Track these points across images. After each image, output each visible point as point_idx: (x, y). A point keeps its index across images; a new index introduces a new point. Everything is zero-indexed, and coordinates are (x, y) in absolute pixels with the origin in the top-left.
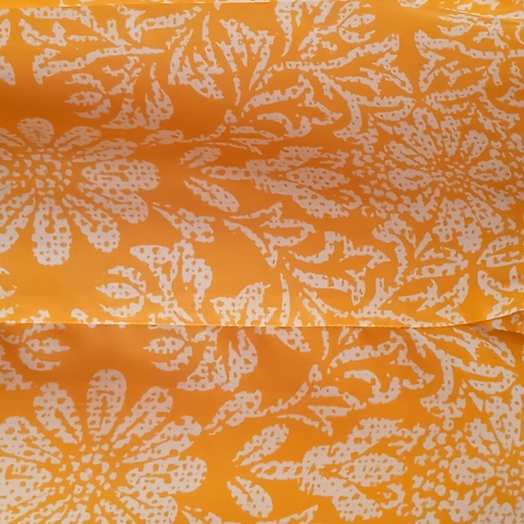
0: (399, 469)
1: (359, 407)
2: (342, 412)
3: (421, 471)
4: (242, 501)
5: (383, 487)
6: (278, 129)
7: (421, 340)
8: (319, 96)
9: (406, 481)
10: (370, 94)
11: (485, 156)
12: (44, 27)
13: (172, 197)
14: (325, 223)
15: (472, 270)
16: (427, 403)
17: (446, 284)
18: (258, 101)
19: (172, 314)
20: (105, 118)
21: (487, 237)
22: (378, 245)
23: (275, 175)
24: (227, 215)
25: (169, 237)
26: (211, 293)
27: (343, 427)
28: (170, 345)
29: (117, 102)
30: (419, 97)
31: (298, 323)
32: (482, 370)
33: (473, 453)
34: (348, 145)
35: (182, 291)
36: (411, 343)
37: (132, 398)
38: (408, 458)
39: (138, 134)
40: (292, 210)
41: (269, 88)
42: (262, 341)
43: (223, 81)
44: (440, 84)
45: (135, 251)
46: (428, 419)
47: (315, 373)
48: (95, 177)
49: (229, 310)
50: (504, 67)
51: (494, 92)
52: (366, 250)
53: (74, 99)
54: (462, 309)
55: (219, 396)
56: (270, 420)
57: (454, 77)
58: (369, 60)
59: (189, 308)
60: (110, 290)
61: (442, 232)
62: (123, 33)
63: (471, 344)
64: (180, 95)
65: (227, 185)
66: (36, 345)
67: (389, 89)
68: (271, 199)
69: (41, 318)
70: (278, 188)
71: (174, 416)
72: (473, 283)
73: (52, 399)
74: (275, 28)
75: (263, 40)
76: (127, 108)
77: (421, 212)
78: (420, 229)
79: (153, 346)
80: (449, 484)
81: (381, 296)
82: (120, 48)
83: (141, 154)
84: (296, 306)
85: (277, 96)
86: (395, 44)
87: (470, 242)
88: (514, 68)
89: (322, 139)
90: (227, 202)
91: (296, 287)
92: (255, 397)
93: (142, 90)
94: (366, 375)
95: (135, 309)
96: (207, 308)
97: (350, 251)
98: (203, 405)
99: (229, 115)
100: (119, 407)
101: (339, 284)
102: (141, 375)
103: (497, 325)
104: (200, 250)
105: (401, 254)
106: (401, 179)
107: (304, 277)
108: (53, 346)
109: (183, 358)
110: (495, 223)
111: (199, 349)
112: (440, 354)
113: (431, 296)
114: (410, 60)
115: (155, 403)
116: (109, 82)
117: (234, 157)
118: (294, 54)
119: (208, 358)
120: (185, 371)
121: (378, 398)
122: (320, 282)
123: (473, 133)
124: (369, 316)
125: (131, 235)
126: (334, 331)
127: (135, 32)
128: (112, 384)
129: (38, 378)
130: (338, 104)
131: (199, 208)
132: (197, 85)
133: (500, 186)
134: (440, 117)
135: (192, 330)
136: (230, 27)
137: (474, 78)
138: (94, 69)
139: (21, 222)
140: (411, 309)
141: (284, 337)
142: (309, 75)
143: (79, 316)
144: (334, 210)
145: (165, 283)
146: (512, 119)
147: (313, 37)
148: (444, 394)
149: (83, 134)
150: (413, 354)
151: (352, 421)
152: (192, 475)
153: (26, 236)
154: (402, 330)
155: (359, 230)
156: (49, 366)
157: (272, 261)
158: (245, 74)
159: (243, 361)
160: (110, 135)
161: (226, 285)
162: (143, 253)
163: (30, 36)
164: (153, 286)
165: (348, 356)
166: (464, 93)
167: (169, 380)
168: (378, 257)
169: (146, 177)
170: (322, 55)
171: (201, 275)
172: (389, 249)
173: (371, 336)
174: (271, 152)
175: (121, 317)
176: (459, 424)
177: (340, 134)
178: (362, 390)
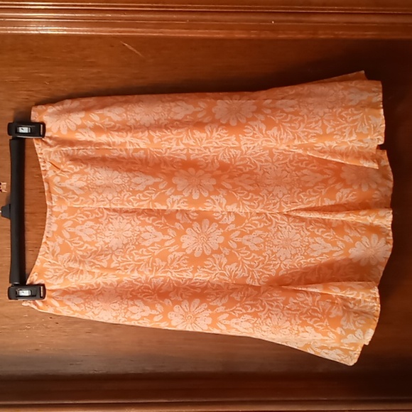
0: (262, 240)
1: (255, 228)
2: (251, 229)
3: (267, 241)
4: (231, 245)
5: (259, 244)
6: (241, 170)
7: (269, 215)
8: (251, 163)
9: (264, 243)
10: (262, 162)
11: (286, 177)
12: (193, 150)
13: (219, 186)
14: (249, 191)
15: (280, 201)
16: (269, 228)
17: (275, 204)
18: (238, 164)
19: (219, 209)
20: (205, 168)
21: (284, 195)
22: (261, 196)
23: (240, 181)
24: (230, 189)
25: (218, 194)
26: (226, 205)
27: (251, 232)
28: (218, 214)
29: (207, 164)
30: (273, 163)
31: (243, 211)
32: (281, 222)
33: (278, 238)
34: (256, 174)
35: (220, 204)
36: (267, 215)
37: (210, 224)
38: (264, 239)
39: (211, 172)
40: (243, 189)
41: (240, 161)
42: (236, 214)
43: (230, 160)
44: (278, 160)
45: (211, 197)
46: (269, 231)
47: (247, 221)
48: (204, 182)
49: (229, 208)
50: (294, 156)
51: (291, 161)
52: (258, 197)
53: (199, 164)
54: (278, 209)
55: (227, 225)
56: (237, 230)
57: (281, 158)
58: (262, 155)
59: (221, 207)
60: (206, 204)
61: (274, 193)
62: (210, 151)
63: (279, 216)
64: (221, 163)
65: (230, 183)
66: (192, 214)
67: (266, 161)
68: (238, 186)
69: (193, 209)
70: (240, 184)
71: (218, 228)
72: (280, 204)
73: (196, 225)
74: (241, 150)
75: (238, 152)
76: (210, 165)
77: (270, 189)
78: (270, 193)
79: (214, 214)
80: (273, 244)
81: (261, 206)
82: (209, 153)
83: (213, 177)
84: (243, 208)
85: (241, 163)
86: (268, 152)
87: (280, 196)
88: (296, 156)
89: (251, 173)
90: (230, 187)
91: (243, 204)
92: (234, 225)
93: (213, 161)
94: (257, 222)
95: (211, 208)
96: (225, 207)
97: (255, 197)
98: (224, 226)
99: (231, 167)
100: (207, 226)
101: (252, 204)
102: (212, 220)
103: (286, 213)
104: (224, 197)
105: (265, 198)
106: (267, 182)
107: (244, 202)
108: (195, 214)
109: (220, 217)
110: (286, 192)
111: (223, 215)
112: (273, 218)
113: (271, 207)
114: (271, 155)
115: (215, 226)
116: (206, 160)
117: (231, 177)
118: (245, 154)
119: (225, 217)
120: (220, 219)
121: (259, 227)
122: (248, 203)
123: (284, 172)
124: (258, 210)
125: (210, 193)
126: (251, 213)
127: (212, 151)
128: (206, 222)
129: (193, 221)
130: (255, 164)
131: (224, 188)
132: (224, 160)
133: (288, 183)
134: (277, 167)
135: (222, 212)
136: (232, 150)
137: (286, 158)
138: (203, 157)
139: (190, 191)
140: (267, 209)
141: (240, 214)
142: (249, 158)
143: (200, 209)
144: (252, 188)
145: (217, 203)
146: (294, 168)
147: (249, 151)
148: (273, 226)
149: (201, 172)
150: (267, 218)
151: (253, 231)
152: (221, 240)
153: (191, 193)
154: (265, 213)
155: (257, 193)
156: (195, 218)
157: (238, 199)
158: (235, 158)
159: (232, 218)
160: (206, 172)
161: (229, 203)
162: (212, 197)
163: (191, 152)
164: (215, 203)
165: (253, 218)
166: (283, 162)
167: (217, 222)
168: (260, 198)
169: (214, 182)
170: (251, 154)
171: (224, 201)
172: (263, 197)
173: (258, 214)
174: (240, 175)
175: (208, 209)
176: (275, 232)
177: (255, 171)
178: (256, 225)
